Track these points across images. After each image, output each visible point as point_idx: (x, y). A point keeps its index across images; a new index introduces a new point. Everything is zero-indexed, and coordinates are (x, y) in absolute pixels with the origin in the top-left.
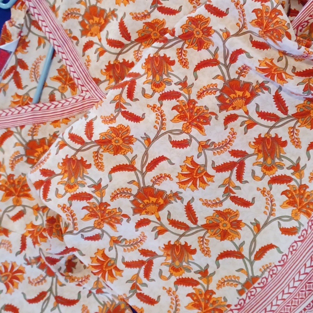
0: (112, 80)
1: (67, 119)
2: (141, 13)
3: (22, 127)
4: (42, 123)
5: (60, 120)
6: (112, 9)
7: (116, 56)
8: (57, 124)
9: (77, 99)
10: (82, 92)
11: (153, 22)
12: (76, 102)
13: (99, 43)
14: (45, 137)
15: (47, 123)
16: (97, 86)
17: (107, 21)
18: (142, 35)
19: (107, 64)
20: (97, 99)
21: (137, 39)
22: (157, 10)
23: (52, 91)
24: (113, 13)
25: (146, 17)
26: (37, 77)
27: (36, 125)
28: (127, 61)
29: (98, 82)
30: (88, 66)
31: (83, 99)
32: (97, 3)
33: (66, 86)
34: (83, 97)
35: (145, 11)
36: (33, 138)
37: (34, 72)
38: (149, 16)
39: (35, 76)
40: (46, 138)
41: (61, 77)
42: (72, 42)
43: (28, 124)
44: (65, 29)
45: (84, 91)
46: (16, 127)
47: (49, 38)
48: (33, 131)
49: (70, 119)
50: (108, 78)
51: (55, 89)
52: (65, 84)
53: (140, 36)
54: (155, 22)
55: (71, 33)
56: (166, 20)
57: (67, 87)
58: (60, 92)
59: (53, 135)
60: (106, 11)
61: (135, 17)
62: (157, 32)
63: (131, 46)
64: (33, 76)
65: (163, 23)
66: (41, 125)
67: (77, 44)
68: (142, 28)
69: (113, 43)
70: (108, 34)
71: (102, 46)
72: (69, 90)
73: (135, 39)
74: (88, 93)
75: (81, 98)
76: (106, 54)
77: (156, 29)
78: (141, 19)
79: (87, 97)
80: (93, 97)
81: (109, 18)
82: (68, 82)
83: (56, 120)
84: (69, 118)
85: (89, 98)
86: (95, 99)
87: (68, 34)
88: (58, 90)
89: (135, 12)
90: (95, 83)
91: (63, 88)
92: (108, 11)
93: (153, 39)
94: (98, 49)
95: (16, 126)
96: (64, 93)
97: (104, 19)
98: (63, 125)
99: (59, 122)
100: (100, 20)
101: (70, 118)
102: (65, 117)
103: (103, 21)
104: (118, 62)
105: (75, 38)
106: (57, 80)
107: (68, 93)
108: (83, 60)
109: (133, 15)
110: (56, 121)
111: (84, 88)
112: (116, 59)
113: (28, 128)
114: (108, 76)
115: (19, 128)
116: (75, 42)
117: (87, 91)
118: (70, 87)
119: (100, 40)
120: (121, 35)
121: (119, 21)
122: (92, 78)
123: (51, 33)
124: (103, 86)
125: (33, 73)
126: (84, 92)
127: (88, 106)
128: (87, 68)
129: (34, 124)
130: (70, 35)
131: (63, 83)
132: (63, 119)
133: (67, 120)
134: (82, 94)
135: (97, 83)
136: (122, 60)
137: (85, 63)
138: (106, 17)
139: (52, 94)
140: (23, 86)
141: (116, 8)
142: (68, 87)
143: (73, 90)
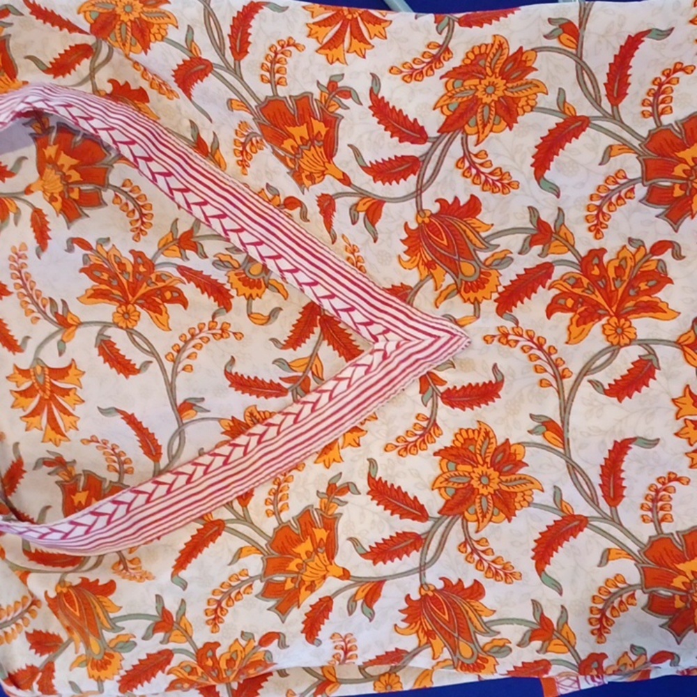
0: (439, 271)
1: (355, 429)
2: (419, 56)
3: (245, 498)
4: (296, 467)
5: (337, 439)
6: (325, 82)
7: (414, 200)
8: (332, 454)
9: (369, 363)
10: (377, 340)
11: (468, 62)
12: (367, 372)
13: (348, 189)
14: (309, 506)
15: (306, 462)
16: (409, 307)
17: (332, 122)
18: (452, 108)
19: (405, 236)
20: (423, 340)
21: (444, 124)
22: (460, 25)
23: (100, 334)
24: (335, 90)
25: (440, 62)
26: (44, 306)
27: (282, 478)
28: (450, 201)
29: (406, 295)
30: (359, 264)
31: (385, 357)
32: (274, 90)
33: (130, 307)
34: (381, 354)
35: (428, 46)
36: (279, 519)
37: (30, 296)
38: (447, 56)
39: (37, 305)
40: (312, 506)
41: (104, 287)
42: (289, 216)
43: (260, 483)
44: (258, 189)
45: (380, 334)
46: (229, 505)
47: (225, 231)
48: (277, 499)
49: (363, 427)
50: (425, 273)
51: (106, 325)
52: (127, 303)
53: (449, 113)
54: (472, 56)
55: (277, 194)
56: (504, 33)
57: (135, 311)
58: (121, 328)
59: (328, 489)
60: (312, 94)
61: (411, 76)
62: (493, 79)
63: (438, 152)
64: (32, 307)
65: (501, 45)
66: (294, 472)
67: (304, 216)
68: (442, 91)
69: (386, 171)
70: (357, 154)
71: (363, 194)
72: (144, 314)
73: (437, 128)
74: (390, 335)
75: (379, 356)
76: (387, 208)
77: (488, 70)
78: (430, 72)
79: (391, 347)
80: (410, 340)
81: (331, 109)
82: (133, 296)
83: (327, 443)
84: (359, 426)
85: (398, 346)
86: (417, 341)
87: (270, 201)
88: (116, 325)
89: (402, 61)
90: (398, 301)
91: (126, 315)
92: (317, 94)
93: (489, 106)
94: (354, 209)
95: (225, 502)
96: (135, 328)
97: (320, 121)
98: (348, 453)
99: (336, 446)
100: (310, 129)
101: (362, 424)
102: (349, 426)
103: (319, 127)
104: (428, 214)
105: (292, 203)
106: (100, 300)
107: (145, 323)
108: (338, 254)
109: (401, 72)
110: (329, 448)
111: (376, 329)
112: (420, 211)
113: (261, 494)
114: (422, 267)
115: (236, 505)
116: (296, 213)
117: (387, 331)
118: (142, 306)
119: (345, 180)
120: (396, 139)
121: (367, 102)
122: (384, 289)
123: (224, 216)
124: (424, 299)
125: (27, 299)
126: (381, 338)
127: (404, 371)
128: (360, 268)
129: (276, 478)
130: (276, 201)
131: (119, 301)
132: (344, 435)
133: (355, 434)
134: (377, 346)
135: (404, 298)
136: (438, 205)
137: (348, 259)
138: (321, 109)
139: (102, 341)
140: (19, 343)
141: (337, 72)
142: (138, 308)
143: (155, 312)
